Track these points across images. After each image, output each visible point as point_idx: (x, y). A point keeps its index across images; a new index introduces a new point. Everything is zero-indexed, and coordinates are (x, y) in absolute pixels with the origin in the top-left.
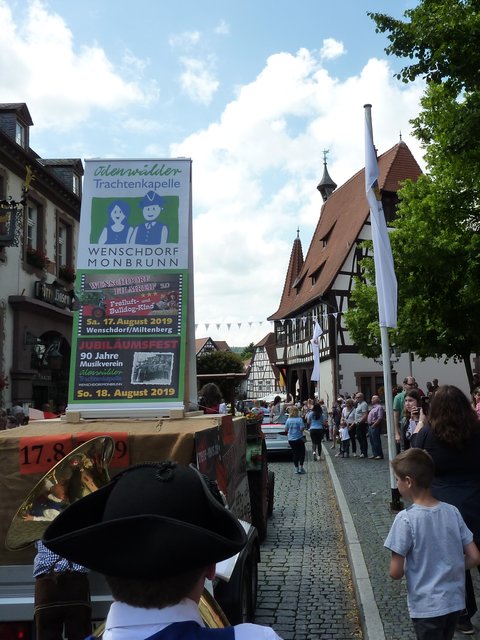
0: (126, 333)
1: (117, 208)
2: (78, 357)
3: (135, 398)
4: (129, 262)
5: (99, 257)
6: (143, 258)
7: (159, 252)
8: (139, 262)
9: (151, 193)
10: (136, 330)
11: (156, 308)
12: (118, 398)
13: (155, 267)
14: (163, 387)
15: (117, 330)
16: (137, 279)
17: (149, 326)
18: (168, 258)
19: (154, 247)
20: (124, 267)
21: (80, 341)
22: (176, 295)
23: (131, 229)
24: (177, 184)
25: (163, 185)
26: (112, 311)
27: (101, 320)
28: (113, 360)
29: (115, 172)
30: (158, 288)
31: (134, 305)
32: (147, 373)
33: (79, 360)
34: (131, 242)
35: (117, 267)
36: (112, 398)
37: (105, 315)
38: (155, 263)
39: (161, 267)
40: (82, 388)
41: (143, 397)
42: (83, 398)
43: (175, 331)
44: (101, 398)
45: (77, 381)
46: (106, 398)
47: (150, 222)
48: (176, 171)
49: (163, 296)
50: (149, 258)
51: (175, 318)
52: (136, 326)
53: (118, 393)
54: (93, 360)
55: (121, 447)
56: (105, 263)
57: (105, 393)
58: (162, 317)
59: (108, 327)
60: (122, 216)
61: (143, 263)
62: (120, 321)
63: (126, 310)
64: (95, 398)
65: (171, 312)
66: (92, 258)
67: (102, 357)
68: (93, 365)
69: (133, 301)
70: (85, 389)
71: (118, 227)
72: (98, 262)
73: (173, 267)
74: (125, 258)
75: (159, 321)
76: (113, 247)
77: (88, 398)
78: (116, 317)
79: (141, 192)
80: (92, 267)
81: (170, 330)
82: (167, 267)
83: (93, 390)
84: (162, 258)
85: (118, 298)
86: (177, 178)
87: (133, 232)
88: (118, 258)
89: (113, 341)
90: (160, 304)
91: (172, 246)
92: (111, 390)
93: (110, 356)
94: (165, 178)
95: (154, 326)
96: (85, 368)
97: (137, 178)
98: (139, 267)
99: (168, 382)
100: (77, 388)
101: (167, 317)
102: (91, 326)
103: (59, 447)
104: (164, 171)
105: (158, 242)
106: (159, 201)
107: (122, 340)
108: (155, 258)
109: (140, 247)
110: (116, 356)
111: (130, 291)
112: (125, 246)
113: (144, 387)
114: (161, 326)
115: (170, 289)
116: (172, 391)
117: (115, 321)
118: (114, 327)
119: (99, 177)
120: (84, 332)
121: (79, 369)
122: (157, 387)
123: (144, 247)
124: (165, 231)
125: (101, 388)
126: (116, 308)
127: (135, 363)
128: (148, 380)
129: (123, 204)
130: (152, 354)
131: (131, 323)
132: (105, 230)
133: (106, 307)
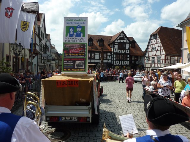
0: (74, 57)
1: (71, 29)
2: (64, 62)
3: (76, 71)
4: (74, 41)
5: (68, 40)
6: (77, 40)
7: (81, 39)
8: (76, 41)
9: (79, 25)
10: (76, 56)
11: (80, 51)
12: (72, 71)
13: (80, 42)
14: (82, 69)
15: (72, 56)
16: (76, 45)
17: (79, 55)
18: (83, 40)
19: (80, 38)
20: (73, 42)
21: (64, 58)
22: (85, 49)
23: (74, 33)
24: (85, 23)
25: (81, 23)
26: (71, 52)
27: (68, 54)
28: (71, 63)
29: (71, 20)
30: (81, 47)
31: (76, 51)
32: (78, 66)
33: (64, 63)
34: (75, 36)
35: (72, 42)
36: (71, 71)
37: (69, 53)
38: (80, 41)
39: (81, 42)
40: (65, 68)
41: (78, 71)
42: (65, 71)
43: (84, 57)
44: (69, 71)
45: (64, 67)
46: (70, 71)
47: (79, 32)
48: (84, 20)
49: (82, 49)
50: (79, 40)
51: (84, 54)
52: (76, 55)
53: (72, 70)
54: (67, 63)
55: (77, 82)
56: (69, 41)
57: (70, 70)
58: (82, 53)
59: (70, 55)
60: (73, 31)
61: (77, 41)
62: (73, 54)
63: (74, 52)
64: (68, 71)
65: (83, 52)
66: (66, 40)
67: (69, 62)
68: (67, 64)
69: (75, 50)
70: (65, 69)
71: (72, 33)
72: (68, 41)
73: (84, 42)
74: (73, 40)
75: (81, 54)
76: (71, 37)
77: (66, 71)
78: (72, 53)
79: (76, 25)
80: (66, 42)
81: (83, 57)
82: (83, 42)
83: (67, 69)
84: (81, 40)
85: (72, 49)
86: (85, 22)
87: (75, 34)
88: (72, 40)
89: (71, 59)
90: (81, 51)
91: (84, 38)
92: (71, 69)
93: (71, 62)
94: (82, 22)
95: (80, 55)
96: (65, 64)
97: (76, 22)
98: (76, 42)
99: (83, 68)
100: (64, 69)
101: (83, 54)
102: (66, 55)
103: (64, 82)
104: (82, 20)
105: (81, 37)
106: (81, 27)
107: (73, 58)
108: (80, 40)
109: (76, 37)
110: (72, 62)
111: (75, 47)
112: (73, 37)
113: (78, 69)
114: (81, 55)
115: (83, 47)
116: (84, 70)
117: (72, 54)
118: (71, 56)
119: (67, 21)
120: (65, 56)
121: (64, 64)
122: (81, 69)
123: (77, 37)
124: (82, 34)
125: (69, 69)
126: (72, 51)
127: (76, 63)
128: (79, 67)
129: (73, 28)
130: (80, 62)
131: (75, 54)
132: (69, 34)
133: (70, 51)
